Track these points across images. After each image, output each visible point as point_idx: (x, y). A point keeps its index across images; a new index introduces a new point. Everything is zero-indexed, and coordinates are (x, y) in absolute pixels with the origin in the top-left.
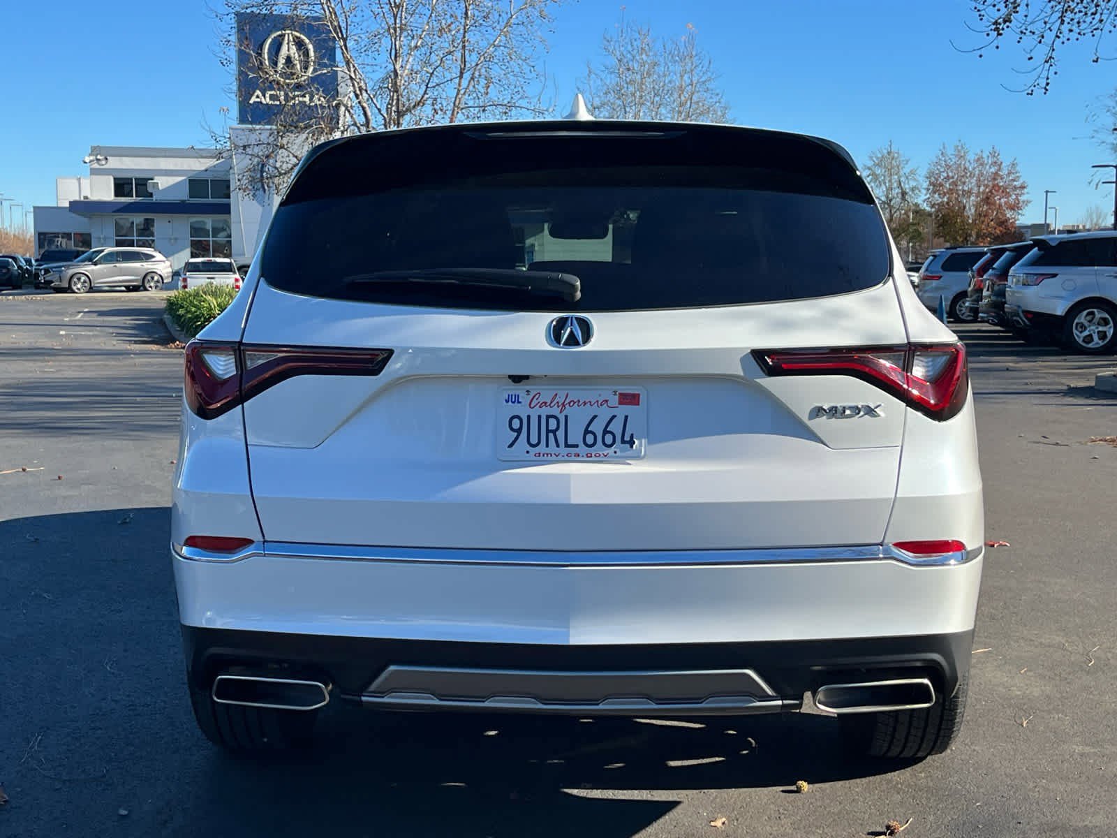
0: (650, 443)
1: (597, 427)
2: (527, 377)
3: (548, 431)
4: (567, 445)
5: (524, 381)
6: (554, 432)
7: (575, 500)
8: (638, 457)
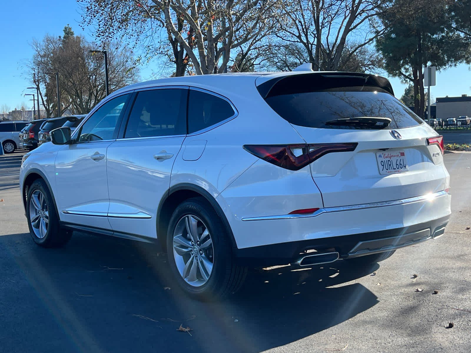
0: (409, 166)
1: (398, 163)
2: (387, 149)
3: (389, 165)
4: (394, 169)
5: (387, 150)
6: (390, 165)
7: (403, 184)
8: (407, 171)
